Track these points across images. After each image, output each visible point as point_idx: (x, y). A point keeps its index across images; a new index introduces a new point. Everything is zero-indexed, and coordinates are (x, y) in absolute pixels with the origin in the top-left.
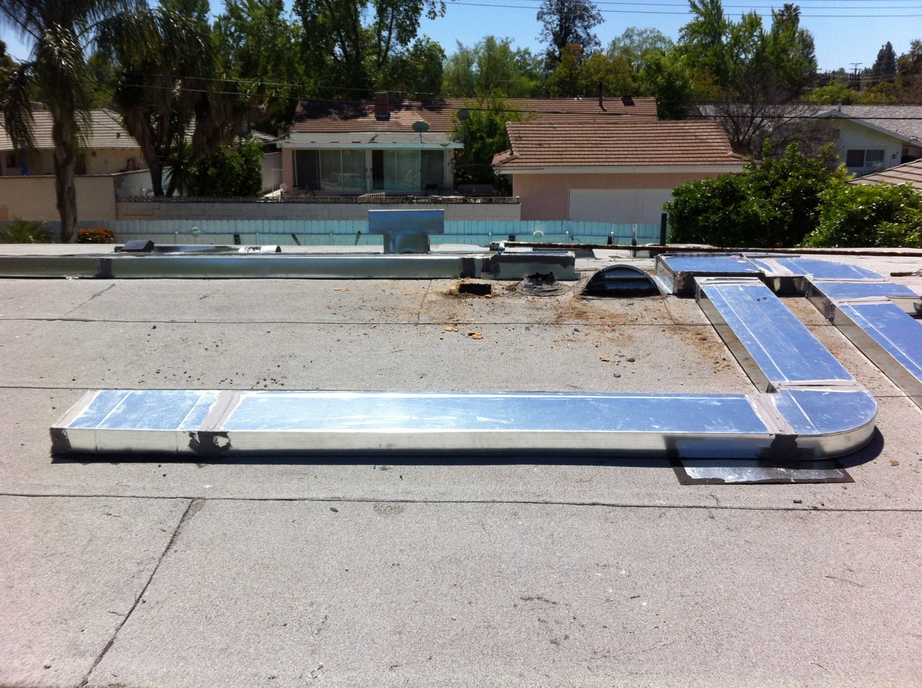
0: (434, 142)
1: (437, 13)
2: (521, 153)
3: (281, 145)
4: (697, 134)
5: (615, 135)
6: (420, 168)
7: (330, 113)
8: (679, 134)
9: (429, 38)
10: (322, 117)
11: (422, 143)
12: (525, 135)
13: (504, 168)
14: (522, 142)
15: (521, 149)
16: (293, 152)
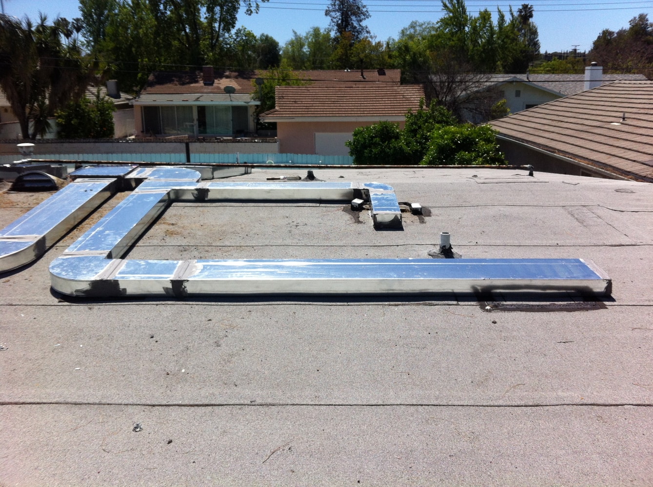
0: (240, 100)
1: (253, 10)
2: (281, 107)
3: (132, 103)
4: (405, 94)
5: (348, 95)
6: (231, 118)
7: (173, 81)
8: (392, 95)
9: (245, 28)
10: (167, 83)
11: (231, 101)
12: (287, 95)
13: (267, 118)
14: (284, 100)
15: (281, 105)
16: (141, 107)
